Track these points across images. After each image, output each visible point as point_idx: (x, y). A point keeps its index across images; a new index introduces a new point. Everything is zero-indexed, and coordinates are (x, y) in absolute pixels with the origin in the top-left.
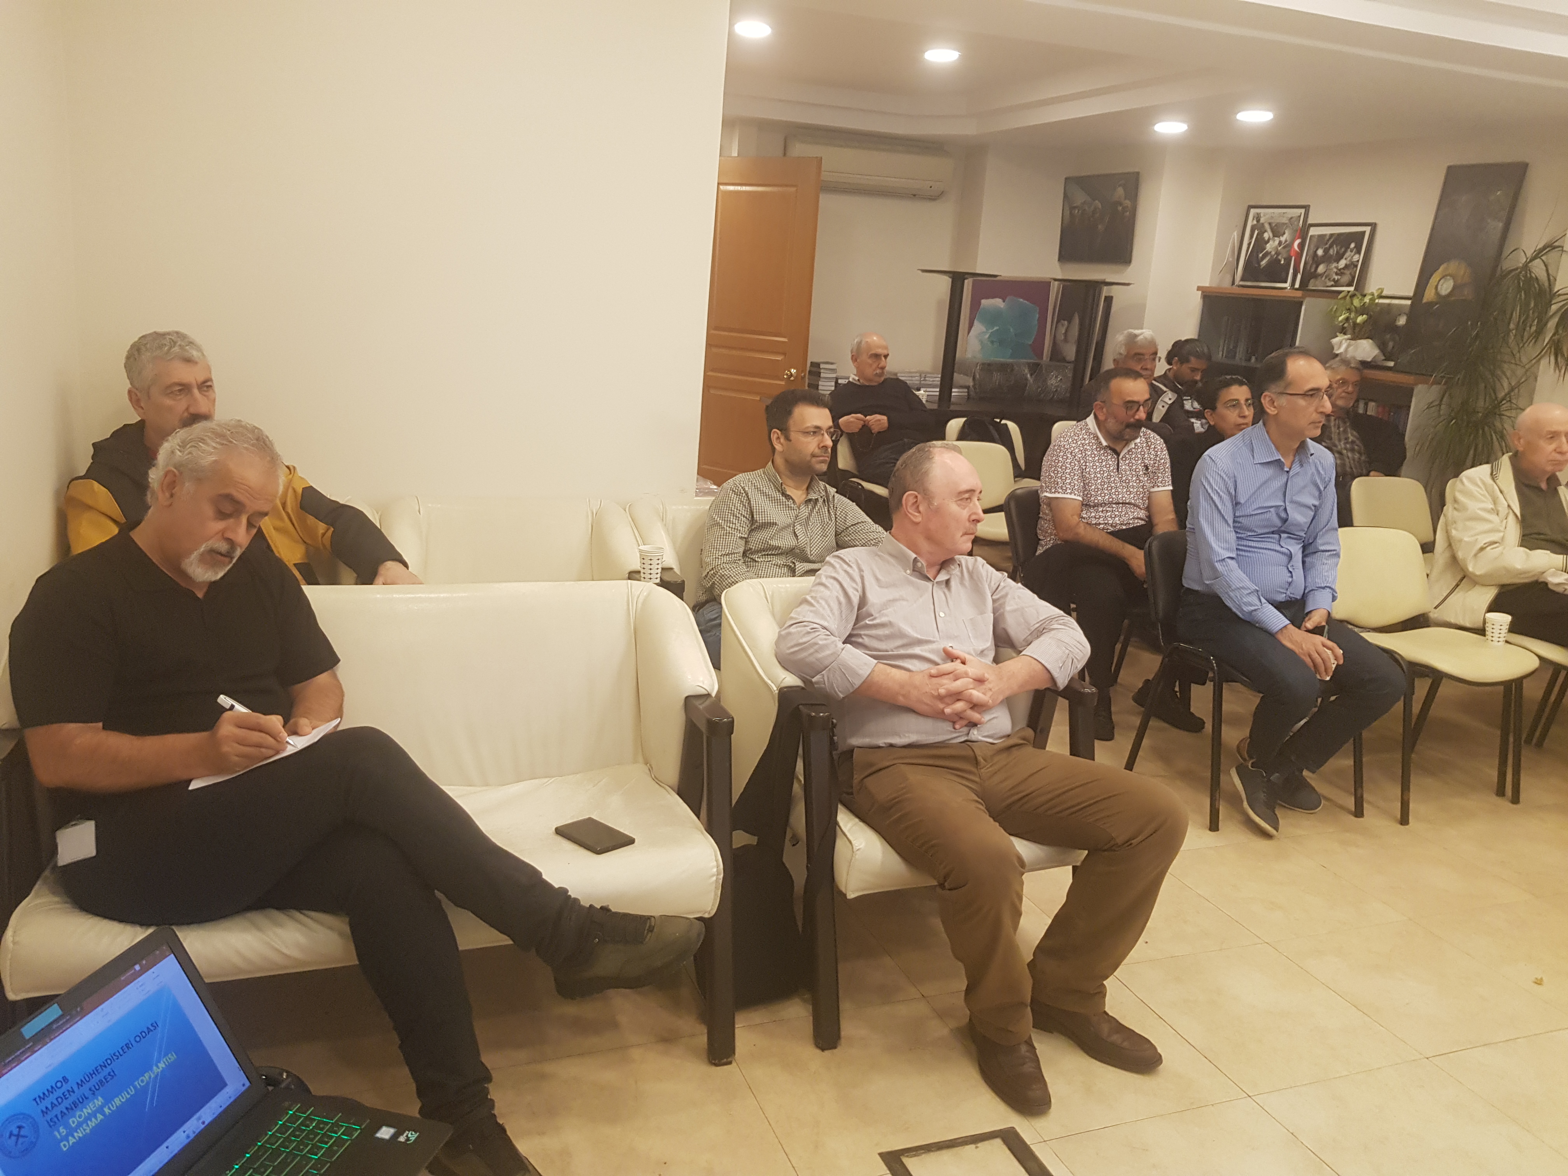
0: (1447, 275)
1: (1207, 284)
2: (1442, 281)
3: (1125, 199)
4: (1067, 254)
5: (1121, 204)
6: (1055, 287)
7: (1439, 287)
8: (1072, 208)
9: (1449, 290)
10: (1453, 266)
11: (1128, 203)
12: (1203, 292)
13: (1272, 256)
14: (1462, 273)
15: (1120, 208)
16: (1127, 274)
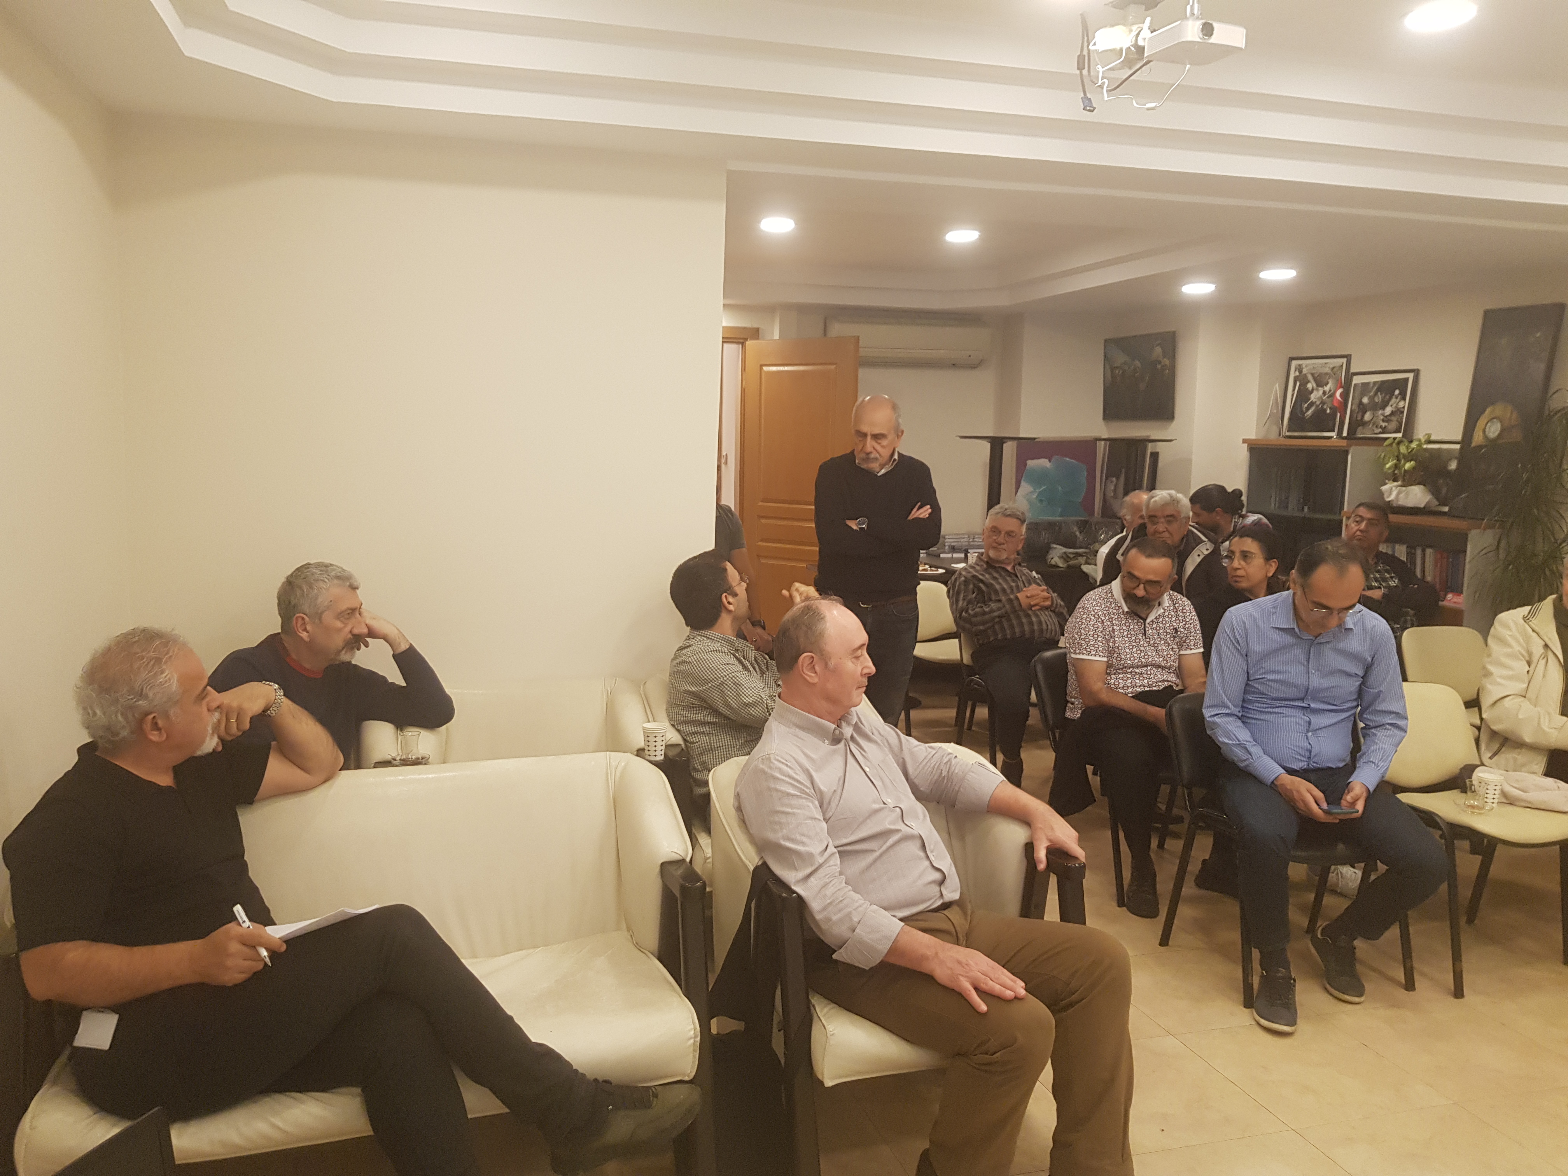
0: (1494, 418)
1: (1253, 437)
2: (1489, 424)
3: (1164, 357)
4: (1111, 413)
5: (1160, 362)
6: (1101, 446)
7: (1487, 429)
8: (1113, 369)
9: (1497, 433)
10: (1498, 409)
11: (1167, 362)
12: (1248, 445)
13: (1318, 406)
14: (1509, 414)
15: (1159, 367)
16: (1171, 431)
